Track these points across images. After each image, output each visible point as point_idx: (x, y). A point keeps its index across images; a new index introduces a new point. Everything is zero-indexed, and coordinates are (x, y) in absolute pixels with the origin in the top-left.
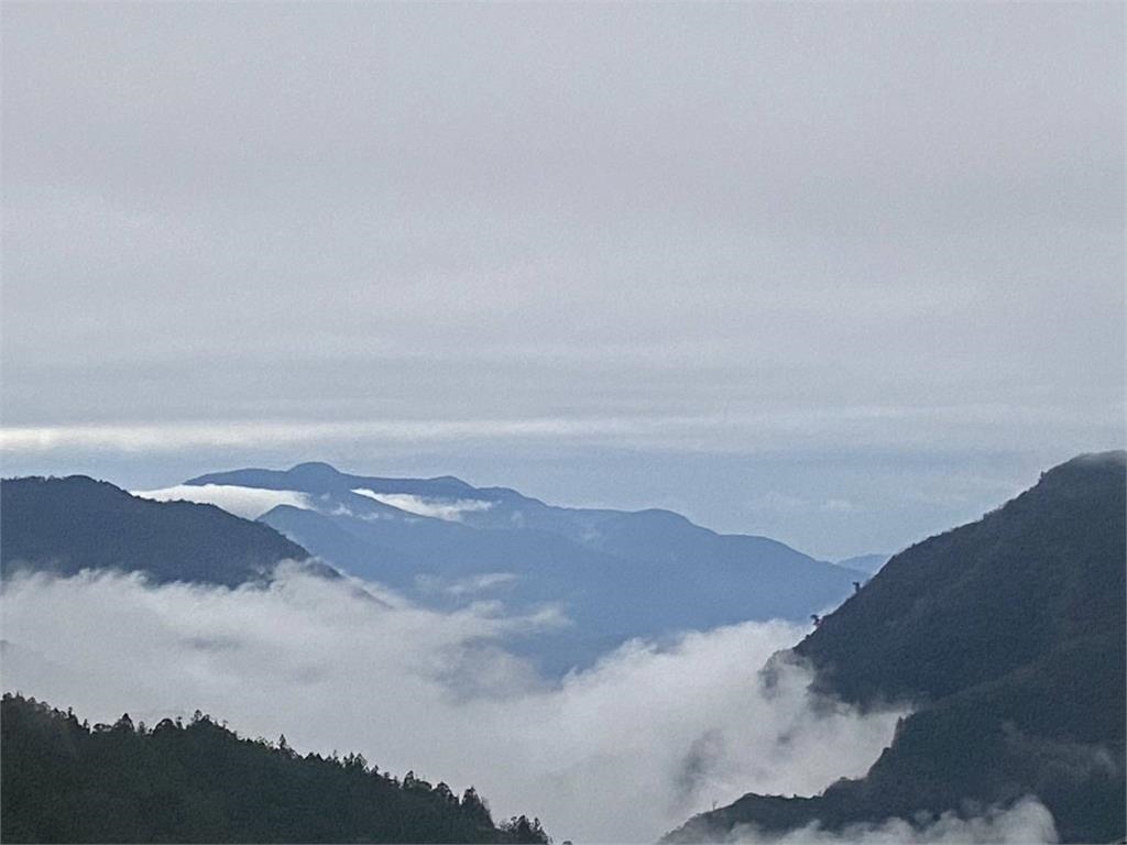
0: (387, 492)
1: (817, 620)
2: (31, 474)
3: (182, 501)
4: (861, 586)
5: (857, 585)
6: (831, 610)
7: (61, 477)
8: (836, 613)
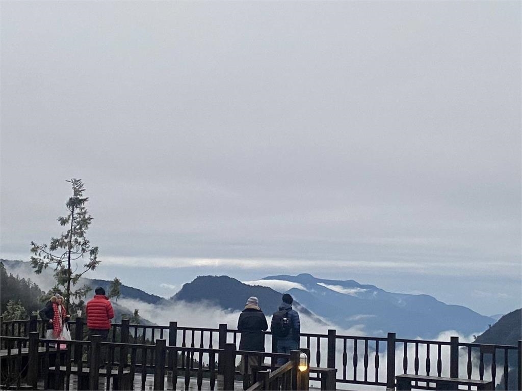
0: (329, 284)
1: (475, 337)
2: (208, 275)
3: (258, 286)
4: (492, 325)
5: (490, 325)
6: (480, 334)
7: (218, 276)
8: (482, 335)
